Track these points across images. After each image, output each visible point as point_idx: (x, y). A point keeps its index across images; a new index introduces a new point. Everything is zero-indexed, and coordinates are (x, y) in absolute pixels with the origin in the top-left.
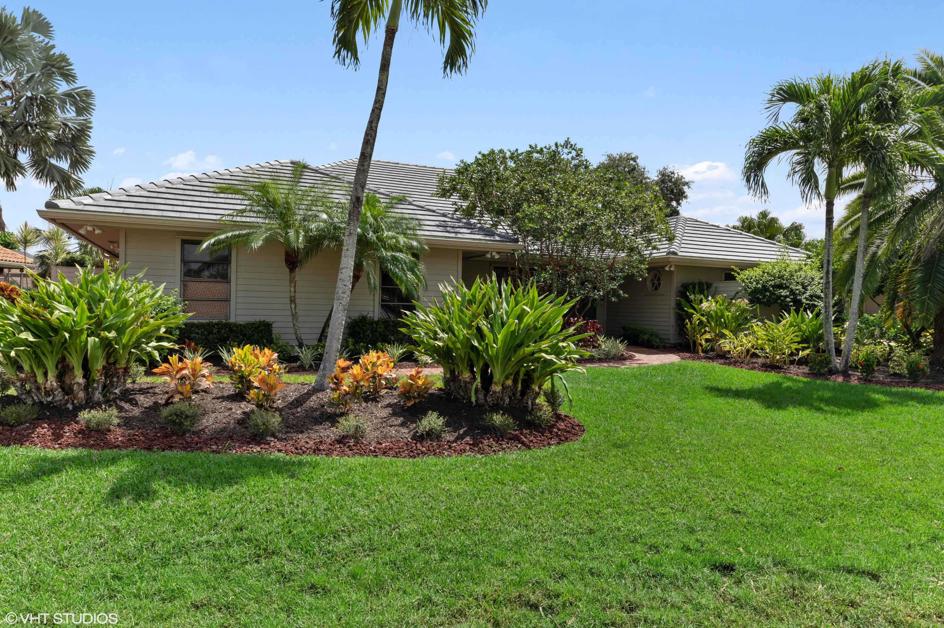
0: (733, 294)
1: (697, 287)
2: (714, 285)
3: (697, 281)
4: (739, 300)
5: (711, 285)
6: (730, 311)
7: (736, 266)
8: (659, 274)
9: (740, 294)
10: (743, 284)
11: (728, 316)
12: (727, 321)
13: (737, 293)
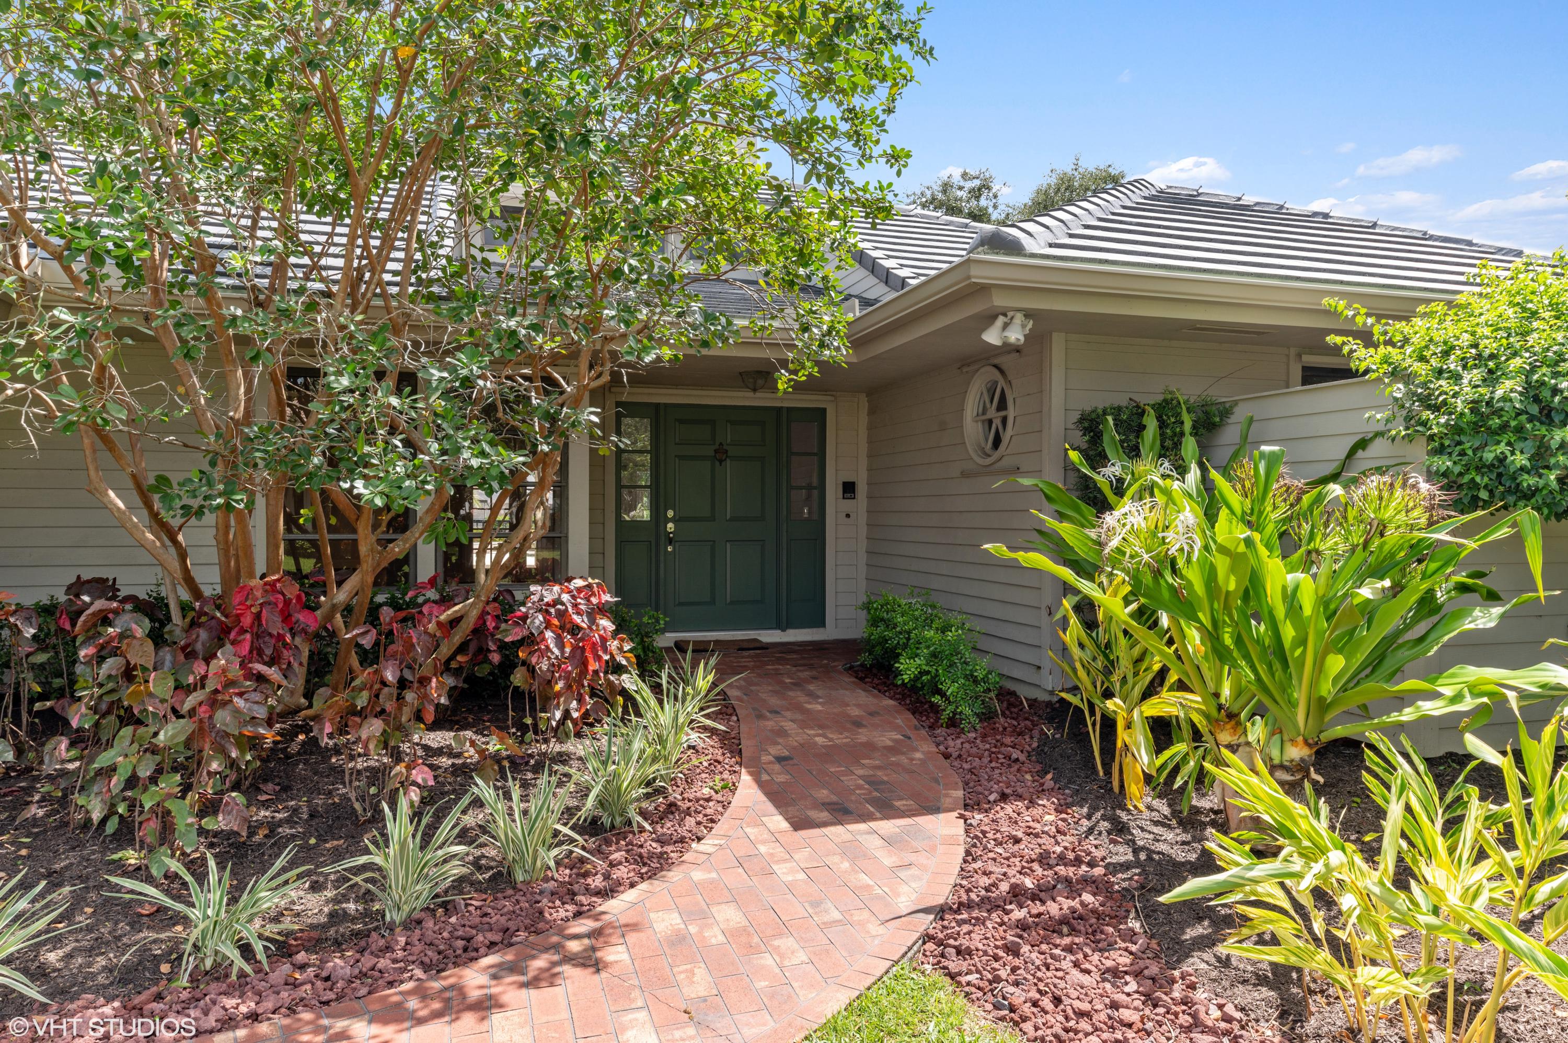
0: (1339, 450)
1: (1151, 423)
2: (1240, 414)
3: (1149, 397)
4: (1374, 481)
5: (1226, 412)
6: (1311, 560)
7: (1351, 298)
8: (1001, 383)
9: (1378, 448)
10: (1399, 390)
11: (1291, 598)
12: (1289, 633)
13: (1362, 444)
